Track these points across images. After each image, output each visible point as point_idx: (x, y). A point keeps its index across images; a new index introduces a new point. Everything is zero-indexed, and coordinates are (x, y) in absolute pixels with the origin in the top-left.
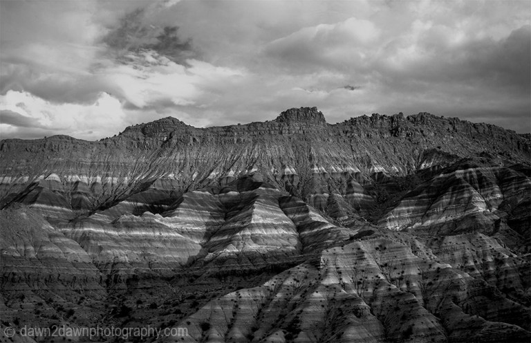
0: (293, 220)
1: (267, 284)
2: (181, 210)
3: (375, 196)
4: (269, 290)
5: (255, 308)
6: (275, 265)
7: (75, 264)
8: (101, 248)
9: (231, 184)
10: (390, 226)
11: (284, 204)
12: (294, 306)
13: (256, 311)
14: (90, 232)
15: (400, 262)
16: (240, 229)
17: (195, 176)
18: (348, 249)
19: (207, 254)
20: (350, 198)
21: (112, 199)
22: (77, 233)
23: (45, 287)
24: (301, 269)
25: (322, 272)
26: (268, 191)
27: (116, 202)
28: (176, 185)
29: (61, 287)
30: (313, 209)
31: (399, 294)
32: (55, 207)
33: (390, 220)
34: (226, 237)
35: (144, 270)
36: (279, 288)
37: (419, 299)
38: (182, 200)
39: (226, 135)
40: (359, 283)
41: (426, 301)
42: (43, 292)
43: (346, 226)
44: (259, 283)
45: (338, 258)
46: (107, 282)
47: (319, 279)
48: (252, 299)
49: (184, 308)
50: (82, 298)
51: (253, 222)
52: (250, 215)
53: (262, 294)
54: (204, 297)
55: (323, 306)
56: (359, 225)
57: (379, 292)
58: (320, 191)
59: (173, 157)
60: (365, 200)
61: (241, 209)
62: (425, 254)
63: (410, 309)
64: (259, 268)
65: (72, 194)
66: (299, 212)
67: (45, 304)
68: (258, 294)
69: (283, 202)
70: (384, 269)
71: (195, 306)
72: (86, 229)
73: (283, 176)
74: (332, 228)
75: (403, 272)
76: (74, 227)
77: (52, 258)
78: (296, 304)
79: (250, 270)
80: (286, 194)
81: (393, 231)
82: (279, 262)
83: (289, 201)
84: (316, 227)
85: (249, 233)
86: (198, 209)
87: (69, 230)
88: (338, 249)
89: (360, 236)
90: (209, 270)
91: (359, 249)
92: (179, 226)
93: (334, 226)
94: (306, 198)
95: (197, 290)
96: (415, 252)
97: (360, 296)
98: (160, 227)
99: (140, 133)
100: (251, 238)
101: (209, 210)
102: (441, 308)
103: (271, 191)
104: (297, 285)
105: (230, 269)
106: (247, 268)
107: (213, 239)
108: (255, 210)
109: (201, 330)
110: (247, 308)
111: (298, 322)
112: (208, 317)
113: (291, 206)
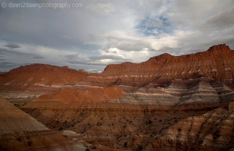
0: (216, 90)
1: (205, 115)
2: (171, 86)
4: (206, 117)
5: (200, 124)
6: (208, 107)
7: (133, 105)
8: (142, 100)
9: (190, 76)
13: (200, 125)
14: (138, 94)
16: (194, 93)
17: (176, 73)
19: (181, 102)
21: (146, 83)
22: (134, 95)
23: (123, 113)
24: (220, 110)
25: (230, 112)
26: (205, 78)
27: (148, 84)
28: (169, 77)
29: (128, 113)
30: (225, 85)
32: (127, 86)
34: (188, 96)
35: (157, 107)
36: (210, 117)
38: (171, 82)
39: (187, 58)
42: (122, 115)
44: (202, 114)
46: (144, 111)
47: (229, 114)
48: (198, 120)
49: (172, 122)
50: (135, 117)
51: (199, 90)
52: (198, 88)
53: (203, 119)
54: (180, 118)
55: (231, 126)
58: (228, 78)
59: (167, 67)
61: (194, 85)
64: (202, 108)
65: (132, 81)
66: (219, 86)
67: (122, 119)
68: (201, 119)
69: (212, 83)
71: (176, 121)
72: (137, 93)
73: (211, 73)
76: (133, 93)
77: (125, 103)
78: (218, 124)
79: (198, 109)
80: (213, 79)
82: (210, 106)
83: (214, 82)
84: (227, 93)
86: (178, 86)
87: (131, 94)
90: (182, 108)
92: (170, 92)
94: (222, 81)
95: (177, 116)
98: (163, 92)
99: (155, 60)
100: (198, 96)
101: (182, 86)
103: (207, 78)
104: (218, 116)
105: (190, 108)
106: (197, 108)
107: (183, 97)
108: (200, 86)
109: (178, 131)
110: (196, 124)
111: (219, 132)
112: (181, 126)
113: (215, 84)
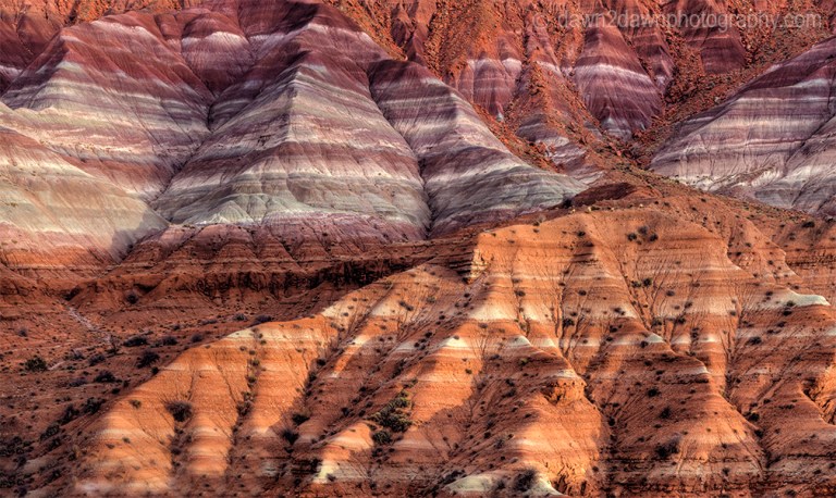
0: (409, 140)
1: (329, 312)
2: (62, 87)
3: (661, 79)
4: (333, 326)
5: (302, 370)
6: (353, 264)
10: (687, 176)
11: (385, 86)
12: (399, 369)
13: (303, 377)
15: (689, 279)
16: (255, 158)
18: (551, 230)
19: (167, 228)
20: (585, 77)
24: (422, 279)
25: (474, 290)
30: (469, 106)
31: (667, 360)
33: (690, 158)
34: (215, 181)
36: (359, 326)
37: (716, 375)
38: (61, 52)
40: (567, 323)
41: (731, 382)
43: (560, 167)
44: (311, 308)
45: (519, 255)
47: (466, 305)
48: (291, 347)
49: (121, 368)
51: (291, 138)
52: (284, 117)
53: (318, 335)
55: (468, 372)
56: (596, 167)
57: (615, 348)
58: (495, 49)
60: (629, 87)
61: (254, 95)
62: (764, 262)
63: (685, 396)
64: (312, 269)
66: (426, 115)
68: (307, 336)
69: (381, 81)
70: (641, 291)
71: (150, 361)
74: (517, 170)
75: (689, 305)
78: (402, 363)
79: (289, 275)
80: (390, 52)
81: (691, 191)
82: (365, 257)
83: (398, 76)
84: (473, 164)
85: (282, 171)
86: (120, 85)
88: (523, 231)
89: (590, 199)
90: (178, 271)
91: (581, 234)
92: (69, 142)
93: (525, 165)
94: (453, 69)
95: (150, 324)
96: (736, 256)
97: (566, 354)
100: (289, 185)
101: (158, 92)
102: (767, 401)
103: (346, 38)
104: (409, 318)
105: (234, 270)
106: (280, 270)
107: (182, 185)
108: (296, 100)
109: (171, 419)
110: (281, 369)
111: (404, 405)
112: (186, 389)
113: (405, 94)
